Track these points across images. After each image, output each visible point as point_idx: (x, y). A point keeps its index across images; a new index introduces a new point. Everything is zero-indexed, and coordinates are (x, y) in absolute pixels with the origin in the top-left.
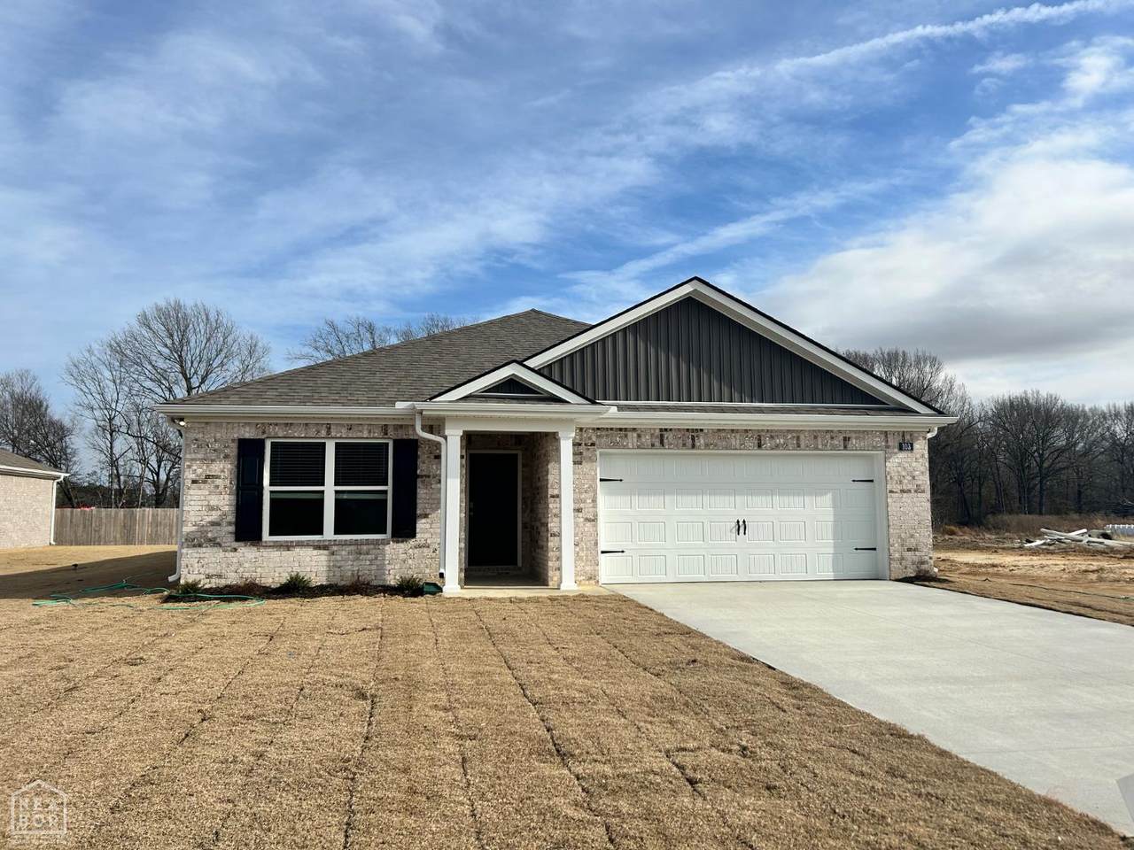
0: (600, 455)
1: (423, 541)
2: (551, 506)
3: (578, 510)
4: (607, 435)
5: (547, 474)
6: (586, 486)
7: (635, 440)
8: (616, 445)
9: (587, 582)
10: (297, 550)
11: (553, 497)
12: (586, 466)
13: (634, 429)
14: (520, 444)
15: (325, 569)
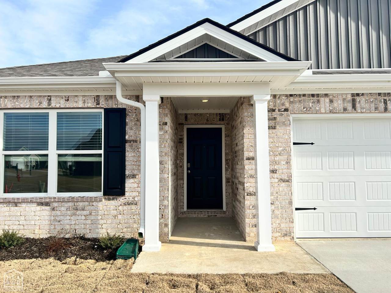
0: (293, 120)
1: (131, 199)
2: (246, 167)
3: (273, 171)
4: (300, 101)
5: (243, 139)
6: (280, 149)
7: (328, 105)
8: (308, 110)
9: (283, 239)
10: (24, 205)
11: (248, 159)
12: (280, 130)
13: (326, 95)
14: (223, 120)
15: (47, 222)
